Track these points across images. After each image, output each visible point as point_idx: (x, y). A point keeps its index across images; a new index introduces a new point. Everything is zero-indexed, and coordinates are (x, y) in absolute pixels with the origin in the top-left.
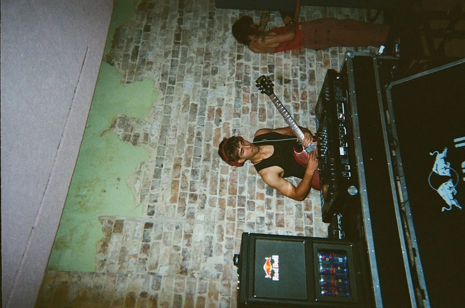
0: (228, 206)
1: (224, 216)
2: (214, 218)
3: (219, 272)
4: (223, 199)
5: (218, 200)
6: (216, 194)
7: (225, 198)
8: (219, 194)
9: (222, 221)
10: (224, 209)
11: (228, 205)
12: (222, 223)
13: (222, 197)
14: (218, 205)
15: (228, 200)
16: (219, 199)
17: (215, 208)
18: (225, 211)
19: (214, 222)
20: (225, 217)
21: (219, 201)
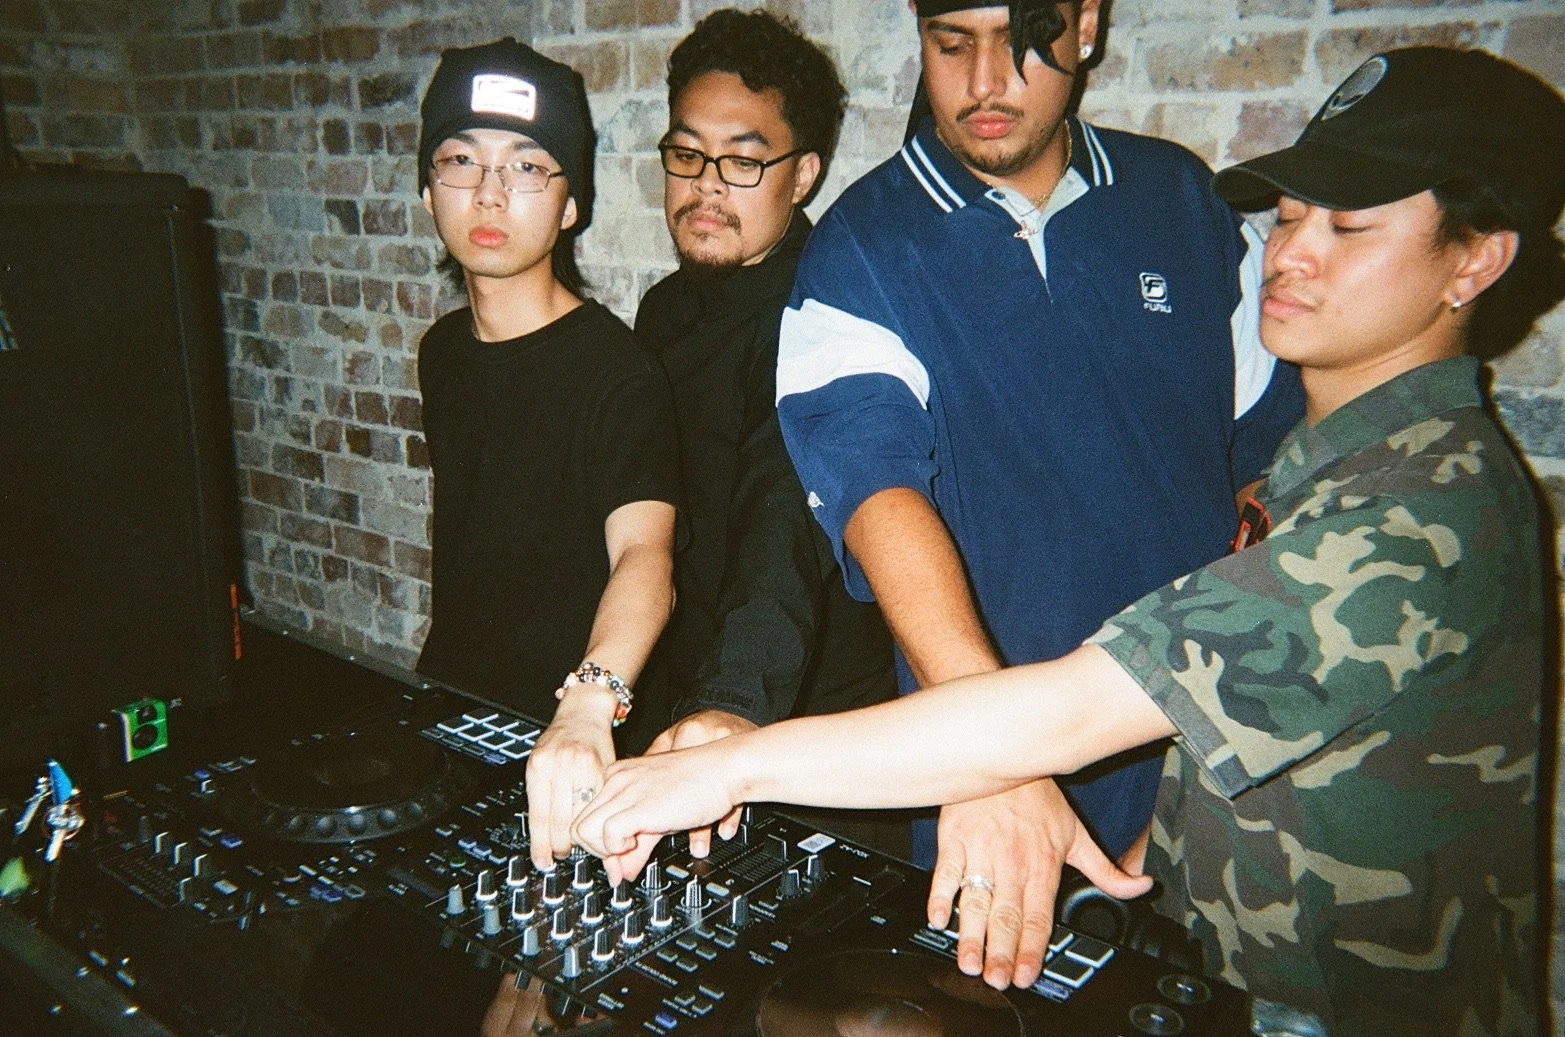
0: (1238, 111)
1: (1174, 83)
2: (1166, 13)
3: (891, 84)
4: (1294, 67)
5: (1290, 26)
6: (1336, 11)
7: (1298, 82)
8: (1336, 36)
9: (1144, 78)
10: (1221, 84)
11: (1246, 107)
12: (1134, 73)
13: (1309, 62)
14: (1250, 36)
15: (1285, 103)
16: (1300, 37)
17: (1235, 15)
18: (1210, 86)
19: (1144, 24)
20: (1171, 97)
21: (1277, 40)
